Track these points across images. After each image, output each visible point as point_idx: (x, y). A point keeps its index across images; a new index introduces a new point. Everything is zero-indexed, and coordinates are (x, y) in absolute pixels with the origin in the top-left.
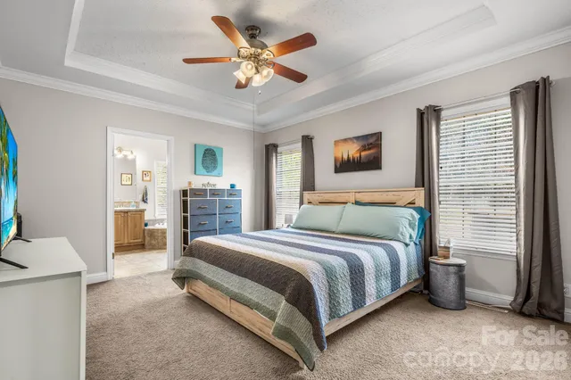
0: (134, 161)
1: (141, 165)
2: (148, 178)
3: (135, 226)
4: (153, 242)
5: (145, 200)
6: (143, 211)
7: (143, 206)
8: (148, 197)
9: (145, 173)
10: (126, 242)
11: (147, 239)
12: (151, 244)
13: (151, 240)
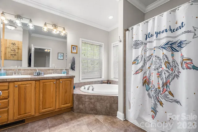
0: (65, 37)
1: (70, 41)
2: (75, 51)
3: (66, 92)
4: (81, 106)
5: (73, 68)
6: (72, 78)
7: (71, 73)
8: (75, 66)
9: (74, 47)
10: (57, 107)
11: (76, 103)
12: (79, 108)
13: (79, 104)
